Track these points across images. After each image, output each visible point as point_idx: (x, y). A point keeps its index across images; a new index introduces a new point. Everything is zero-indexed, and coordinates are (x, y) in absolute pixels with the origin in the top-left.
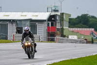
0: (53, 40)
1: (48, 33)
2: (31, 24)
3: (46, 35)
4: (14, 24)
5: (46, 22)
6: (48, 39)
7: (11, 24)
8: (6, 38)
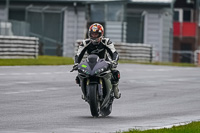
0: (186, 60)
1: (176, 40)
2: (128, 13)
3: (168, 44)
4: (82, 15)
5: (170, 11)
6: (175, 55)
7: (72, 13)
8: (59, 52)
